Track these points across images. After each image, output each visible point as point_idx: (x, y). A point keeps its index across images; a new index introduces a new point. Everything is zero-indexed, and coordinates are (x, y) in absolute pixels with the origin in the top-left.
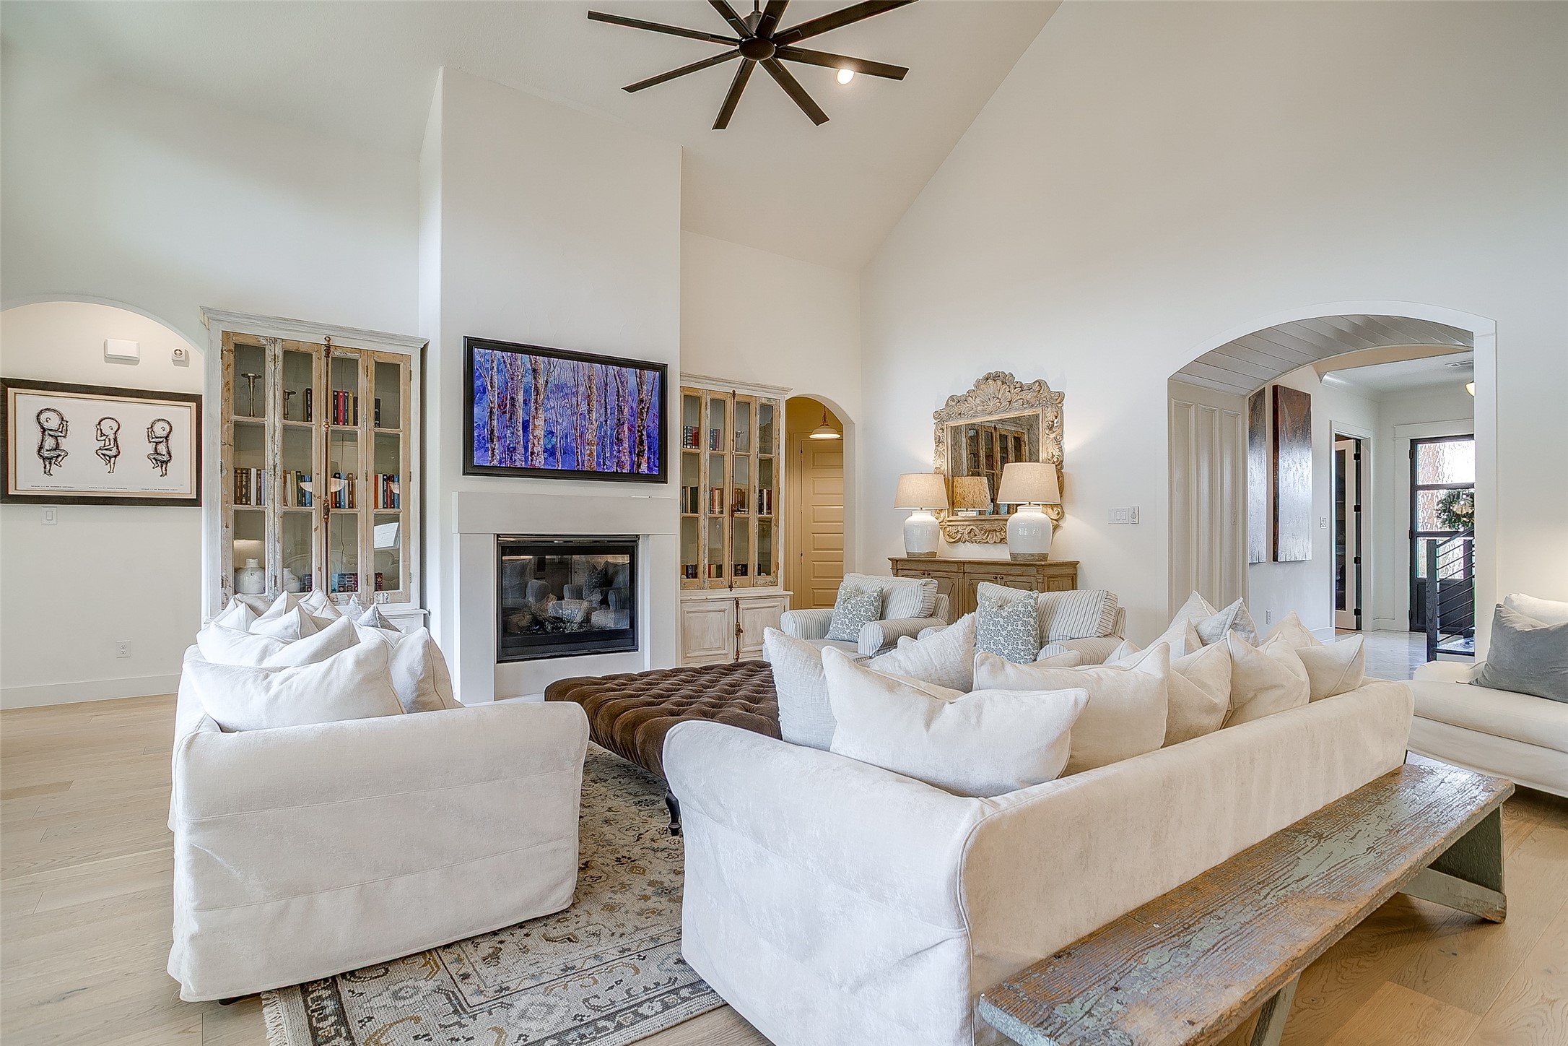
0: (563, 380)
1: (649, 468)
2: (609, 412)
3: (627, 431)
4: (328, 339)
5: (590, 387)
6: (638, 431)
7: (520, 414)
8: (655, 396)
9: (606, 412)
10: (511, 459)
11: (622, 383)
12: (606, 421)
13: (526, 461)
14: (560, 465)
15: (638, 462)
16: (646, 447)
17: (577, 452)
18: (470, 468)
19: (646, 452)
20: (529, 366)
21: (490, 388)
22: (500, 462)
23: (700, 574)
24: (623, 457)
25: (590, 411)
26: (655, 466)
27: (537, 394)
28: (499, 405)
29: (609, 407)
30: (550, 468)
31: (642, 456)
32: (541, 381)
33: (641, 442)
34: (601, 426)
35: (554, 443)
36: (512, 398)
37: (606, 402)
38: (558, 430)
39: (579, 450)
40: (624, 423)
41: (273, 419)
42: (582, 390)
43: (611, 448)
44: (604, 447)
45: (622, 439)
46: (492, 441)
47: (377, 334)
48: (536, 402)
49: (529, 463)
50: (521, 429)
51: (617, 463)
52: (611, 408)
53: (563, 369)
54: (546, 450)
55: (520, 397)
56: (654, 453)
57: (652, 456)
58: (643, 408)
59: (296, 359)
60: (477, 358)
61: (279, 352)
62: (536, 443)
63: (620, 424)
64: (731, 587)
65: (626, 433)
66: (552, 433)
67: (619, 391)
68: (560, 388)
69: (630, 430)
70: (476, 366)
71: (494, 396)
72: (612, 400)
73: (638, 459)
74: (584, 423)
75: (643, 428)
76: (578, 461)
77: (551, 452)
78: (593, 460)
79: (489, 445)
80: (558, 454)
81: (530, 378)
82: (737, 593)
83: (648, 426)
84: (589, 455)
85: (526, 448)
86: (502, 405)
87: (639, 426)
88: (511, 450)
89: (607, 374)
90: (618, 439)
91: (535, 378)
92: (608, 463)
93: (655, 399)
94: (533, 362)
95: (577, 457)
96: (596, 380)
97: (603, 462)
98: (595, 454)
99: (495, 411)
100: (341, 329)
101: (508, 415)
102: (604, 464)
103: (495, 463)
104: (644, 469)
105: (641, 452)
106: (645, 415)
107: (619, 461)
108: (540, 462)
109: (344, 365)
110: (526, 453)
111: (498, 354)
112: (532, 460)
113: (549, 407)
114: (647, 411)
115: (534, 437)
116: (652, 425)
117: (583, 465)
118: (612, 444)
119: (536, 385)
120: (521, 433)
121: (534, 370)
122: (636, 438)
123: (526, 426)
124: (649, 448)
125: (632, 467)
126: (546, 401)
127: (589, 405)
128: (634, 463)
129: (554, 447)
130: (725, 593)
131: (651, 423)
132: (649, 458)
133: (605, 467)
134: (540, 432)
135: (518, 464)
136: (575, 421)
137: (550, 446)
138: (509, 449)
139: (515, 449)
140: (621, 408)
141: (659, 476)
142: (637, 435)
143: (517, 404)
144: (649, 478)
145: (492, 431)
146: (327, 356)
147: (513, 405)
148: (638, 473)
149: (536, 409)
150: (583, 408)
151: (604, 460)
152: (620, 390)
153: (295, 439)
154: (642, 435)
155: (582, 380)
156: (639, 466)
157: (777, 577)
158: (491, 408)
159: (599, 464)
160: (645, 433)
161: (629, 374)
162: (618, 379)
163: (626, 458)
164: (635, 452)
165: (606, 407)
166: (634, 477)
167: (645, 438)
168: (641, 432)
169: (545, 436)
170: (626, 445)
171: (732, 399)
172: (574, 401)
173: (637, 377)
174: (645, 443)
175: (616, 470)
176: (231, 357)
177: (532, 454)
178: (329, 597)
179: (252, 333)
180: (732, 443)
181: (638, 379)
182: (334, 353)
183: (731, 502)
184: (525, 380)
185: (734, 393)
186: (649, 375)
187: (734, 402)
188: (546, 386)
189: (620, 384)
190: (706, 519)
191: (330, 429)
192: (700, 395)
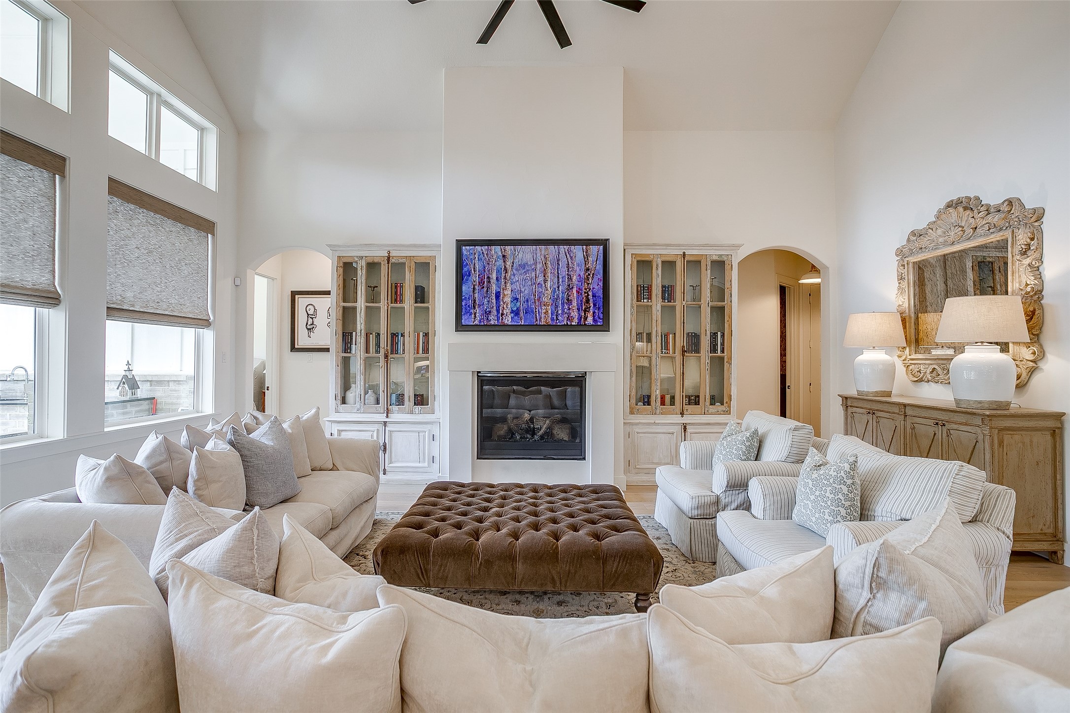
0: (525, 261)
1: (594, 320)
2: (561, 280)
3: (575, 293)
4: (389, 252)
5: (545, 263)
6: (585, 293)
7: (494, 288)
8: (599, 264)
9: (558, 280)
10: (488, 319)
11: (571, 258)
12: (558, 287)
13: (498, 320)
14: (523, 322)
15: (585, 316)
16: (592, 305)
17: (536, 311)
18: (460, 327)
19: (591, 308)
20: (500, 253)
21: (473, 272)
22: (480, 321)
23: (653, 403)
24: (572, 313)
25: (545, 281)
26: (599, 318)
27: (506, 273)
28: (479, 283)
29: (560, 276)
30: (515, 324)
31: (588, 311)
32: (509, 263)
33: (588, 301)
34: (554, 291)
35: (518, 306)
36: (488, 278)
37: (558, 273)
38: (521, 297)
39: (537, 310)
40: (573, 287)
41: (361, 304)
42: (539, 266)
43: (563, 306)
44: (557, 307)
45: (571, 300)
46: (475, 308)
47: (415, 246)
48: (505, 278)
49: (500, 321)
50: (494, 298)
51: (567, 318)
52: (562, 277)
53: (525, 254)
54: (512, 312)
55: (494, 276)
56: (599, 309)
57: (597, 311)
58: (589, 275)
59: (373, 267)
60: (465, 252)
61: (364, 264)
62: (505, 306)
63: (570, 288)
64: (682, 414)
65: (575, 295)
66: (517, 299)
67: (568, 264)
68: (523, 266)
69: (578, 292)
70: (464, 258)
71: (476, 277)
72: (563, 271)
73: (585, 314)
74: (541, 290)
75: (589, 290)
76: (536, 318)
77: (516, 313)
78: (548, 317)
79: (472, 311)
80: (521, 314)
81: (500, 262)
82: (687, 419)
83: (593, 288)
84: (545, 313)
85: (498, 311)
86: (481, 282)
87: (586, 289)
88: (488, 313)
89: (559, 252)
90: (568, 300)
91: (504, 262)
92: (560, 318)
93: (600, 267)
94: (503, 250)
95: (536, 315)
96: (550, 257)
97: (556, 317)
98: (550, 312)
99: (476, 287)
100: (395, 245)
101: (485, 289)
102: (557, 319)
103: (477, 322)
104: (590, 320)
105: (587, 308)
106: (590, 280)
107: (569, 316)
108: (508, 320)
109: (397, 267)
110: (498, 314)
111: (479, 248)
112: (502, 319)
113: (514, 280)
114: (593, 277)
115: (504, 303)
116: (597, 287)
117: (540, 320)
118: (563, 304)
119: (505, 267)
120: (494, 301)
121: (504, 256)
122: (583, 298)
123: (498, 296)
124: (595, 305)
125: (580, 319)
126: (512, 277)
127: (544, 276)
128: (581, 318)
129: (518, 309)
130: (678, 419)
131: (596, 285)
132: (594, 313)
133: (558, 321)
134: (508, 299)
135: (492, 322)
136: (534, 290)
137: (515, 309)
138: (486, 312)
139: (490, 312)
140: (571, 277)
141: (603, 324)
142: (584, 295)
143: (492, 281)
144: (594, 328)
145: (475, 301)
146: (388, 263)
147: (489, 282)
148: (585, 325)
149: (505, 283)
150: (540, 279)
151: (557, 316)
152: (570, 263)
153: (372, 313)
154: (588, 295)
155: (540, 258)
156: (586, 319)
157: (729, 407)
158: (474, 286)
159: (552, 319)
160: (590, 293)
161: (579, 252)
162: (568, 255)
163: (575, 314)
164: (582, 309)
165: (558, 277)
166: (581, 327)
167: (590, 297)
168: (588, 293)
169: (512, 302)
170: (575, 303)
171: (682, 259)
172: (533, 274)
173: (583, 252)
174: (591, 301)
175: (567, 323)
176: (341, 270)
177: (502, 314)
178: (387, 409)
179: (352, 254)
180: (682, 295)
181: (584, 253)
182: (392, 260)
183: (682, 345)
184: (497, 263)
185: (684, 254)
186: (594, 250)
187: (684, 261)
188: (512, 266)
189: (569, 259)
190: (657, 358)
191: (389, 307)
192: (650, 259)
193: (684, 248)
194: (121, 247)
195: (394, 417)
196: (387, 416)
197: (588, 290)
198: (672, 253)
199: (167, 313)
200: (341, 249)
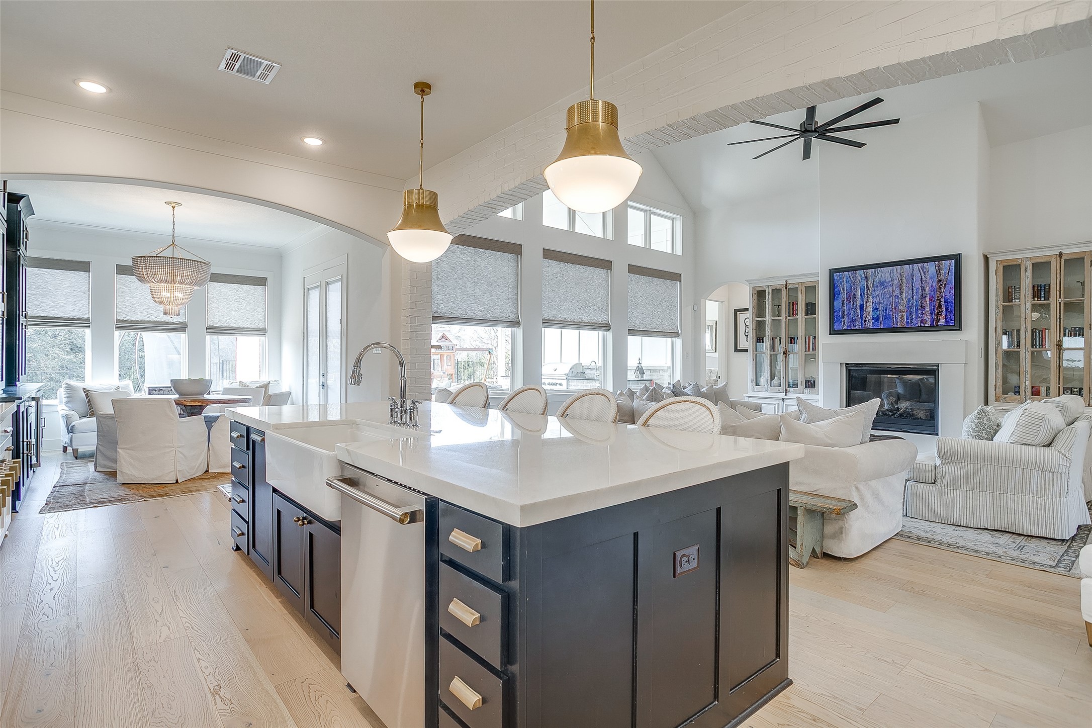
0: (883, 279)
1: (946, 321)
2: (915, 292)
3: (928, 301)
4: (787, 281)
5: (901, 279)
6: (938, 300)
7: (859, 302)
8: (951, 275)
9: (913, 292)
10: (854, 325)
11: (924, 272)
12: (913, 297)
13: (862, 325)
14: (882, 326)
15: (937, 319)
16: (944, 309)
18: (833, 331)
19: (944, 312)
20: (863, 276)
21: (842, 291)
22: (848, 327)
24: (926, 317)
25: (901, 293)
26: (951, 320)
27: (868, 290)
28: (847, 299)
29: (914, 289)
30: (876, 327)
31: (940, 315)
32: (870, 282)
33: (940, 306)
34: (909, 301)
35: (878, 314)
36: (854, 294)
37: (912, 286)
38: (880, 307)
39: (894, 316)
40: (926, 296)
41: (768, 318)
42: (896, 282)
43: (917, 312)
44: (911, 313)
45: (924, 306)
46: (844, 317)
47: (804, 275)
48: (867, 294)
49: (864, 326)
50: (859, 309)
51: (921, 321)
52: (916, 289)
53: (884, 274)
54: (873, 318)
55: (859, 293)
56: (951, 312)
57: (949, 314)
58: (942, 285)
59: (776, 292)
60: (836, 278)
61: (770, 291)
62: (867, 315)
63: (923, 297)
65: (928, 302)
66: (877, 309)
67: (922, 278)
68: (882, 283)
69: (930, 300)
70: (836, 282)
71: (844, 295)
72: (917, 284)
73: (937, 317)
74: (897, 300)
75: (942, 297)
76: (893, 322)
77: (876, 319)
78: (904, 321)
79: (842, 320)
80: (881, 319)
81: (864, 282)
83: (946, 296)
84: (901, 318)
85: (862, 319)
86: (849, 299)
87: (938, 297)
88: (853, 321)
89: (913, 270)
90: (921, 306)
91: (867, 281)
92: (914, 321)
93: (951, 277)
94: (866, 273)
95: (893, 320)
96: (905, 274)
97: (911, 321)
98: (905, 317)
99: (845, 302)
100: (790, 276)
101: (852, 303)
102: (911, 322)
103: (845, 328)
104: (942, 322)
105: (940, 312)
106: (943, 289)
108: (870, 325)
109: (792, 291)
110: (861, 321)
111: (846, 273)
112: (865, 325)
113: (875, 295)
114: (945, 286)
115: (866, 313)
116: (948, 295)
117: (897, 324)
118: (917, 310)
119: (867, 285)
120: (859, 311)
121: (866, 277)
122: (936, 304)
123: (861, 307)
124: (947, 309)
125: (932, 321)
126: (873, 293)
127: (900, 290)
128: (934, 320)
129: (878, 317)
131: (949, 293)
132: (946, 316)
133: (912, 324)
134: (870, 310)
135: (857, 327)
136: (891, 301)
137: (876, 316)
138: (852, 320)
139: (856, 320)
140: (924, 287)
141: (955, 326)
142: (937, 302)
143: (857, 297)
144: (946, 328)
145: (844, 312)
146: (786, 289)
147: (855, 298)
148: (937, 326)
149: (867, 297)
150: (897, 292)
151: (911, 320)
153: (776, 323)
154: (941, 301)
155: (896, 275)
156: (938, 321)
158: (843, 301)
159: (907, 323)
160: (943, 300)
161: (931, 267)
162: (921, 271)
163: (928, 318)
164: (935, 313)
165: (913, 289)
166: (934, 327)
167: (943, 303)
168: (940, 300)
169: (873, 311)
170: (928, 309)
171: (1058, 258)
172: (891, 289)
173: (936, 267)
174: (943, 306)
175: (921, 325)
176: (755, 296)
177: (865, 321)
178: (786, 390)
179: (762, 285)
180: (1058, 293)
181: (937, 268)
182: (789, 287)
183: (1058, 339)
184: (861, 283)
185: (1061, 254)
186: (946, 264)
187: (1060, 260)
188: (873, 284)
189: (923, 274)
190: (1027, 353)
191: (787, 319)
192: (1018, 263)
193: (1060, 248)
194: (634, 298)
195: (790, 395)
196: (786, 395)
197: (940, 297)
198: (1040, 255)
200: (755, 282)
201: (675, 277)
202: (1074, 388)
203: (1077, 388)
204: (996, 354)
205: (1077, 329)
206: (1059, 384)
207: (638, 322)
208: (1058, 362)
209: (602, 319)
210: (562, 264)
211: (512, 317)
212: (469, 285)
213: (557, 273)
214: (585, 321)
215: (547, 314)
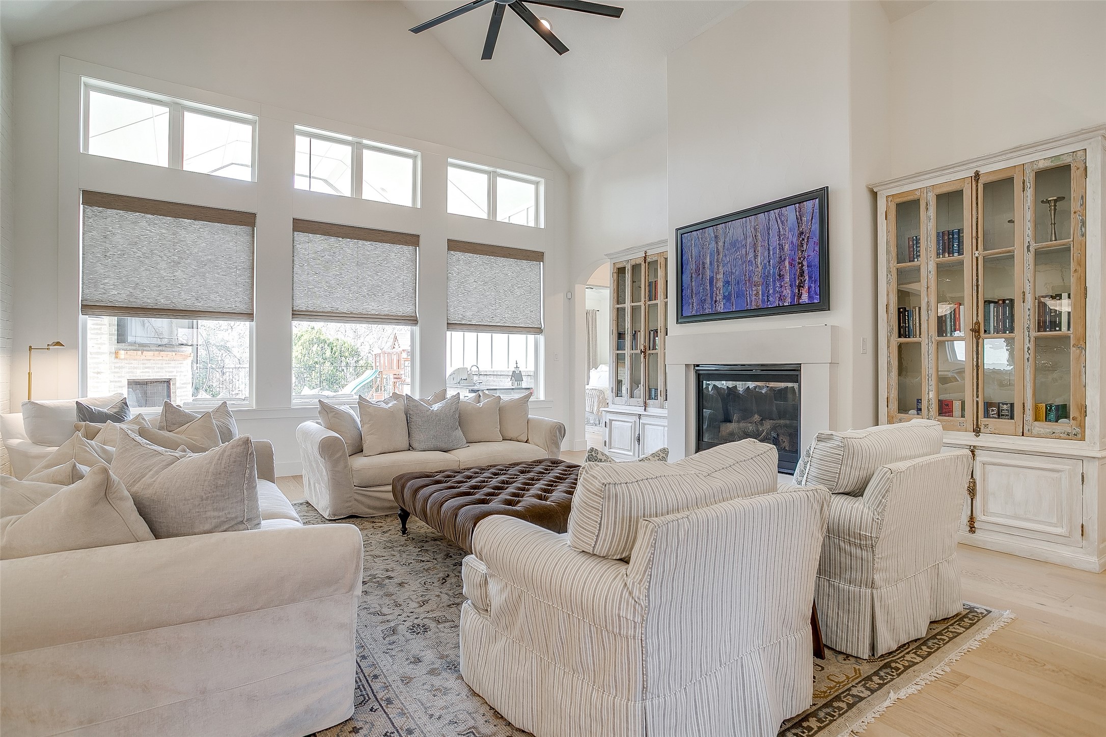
0: (735, 237)
1: (810, 297)
2: (771, 253)
3: (788, 266)
4: (646, 252)
5: (755, 236)
6: (799, 263)
7: (708, 273)
8: (816, 222)
9: (769, 253)
10: (703, 308)
11: (782, 222)
12: (769, 262)
13: (712, 308)
14: (734, 308)
15: (798, 294)
16: (807, 278)
17: (746, 294)
18: (682, 317)
19: (806, 282)
20: (713, 234)
21: (690, 259)
22: (697, 311)
23: (924, 411)
24: (785, 292)
25: (756, 257)
26: (816, 294)
27: (718, 255)
28: (696, 270)
29: (771, 248)
30: (728, 311)
31: (803, 287)
32: (721, 244)
33: (802, 274)
34: (765, 267)
35: (730, 290)
36: (703, 263)
37: (769, 245)
38: (732, 279)
39: (748, 292)
40: (785, 259)
41: (628, 304)
42: (749, 240)
43: (774, 285)
44: (768, 285)
45: (783, 275)
46: (692, 297)
48: (718, 261)
49: (714, 309)
50: (708, 284)
51: (779, 298)
52: (773, 249)
53: (736, 229)
54: (724, 297)
55: (708, 261)
56: (815, 281)
57: (813, 285)
58: (803, 239)
59: (636, 268)
60: (684, 241)
61: (630, 267)
62: (718, 293)
63: (781, 260)
64: (977, 431)
65: (787, 268)
66: (728, 283)
67: (779, 231)
68: (734, 244)
69: (791, 264)
70: (683, 247)
71: (693, 264)
72: (774, 241)
73: (799, 291)
74: (751, 268)
75: (804, 259)
76: (747, 301)
77: (727, 298)
78: (759, 299)
79: (690, 301)
80: (733, 299)
81: (713, 244)
82: (984, 440)
83: (808, 256)
84: (756, 295)
85: (712, 298)
86: (698, 270)
87: (800, 259)
88: (703, 302)
89: (769, 219)
90: (780, 275)
91: (717, 243)
92: (771, 299)
93: (816, 227)
94: (715, 230)
95: (747, 298)
96: (760, 228)
98: (761, 293)
99: (693, 275)
100: (648, 245)
101: (701, 276)
102: (768, 300)
103: (695, 313)
104: (805, 298)
105: (802, 283)
106: (805, 246)
107: (781, 296)
108: (720, 308)
109: (651, 265)
110: (712, 302)
111: (695, 233)
112: (715, 307)
113: (726, 262)
114: (808, 241)
115: (717, 288)
116: (812, 254)
117: (751, 304)
118: (774, 281)
119: (717, 248)
120: (708, 288)
121: (716, 237)
122: (797, 270)
123: (711, 281)
124: (810, 277)
125: (793, 298)
126: (724, 259)
127: (755, 252)
128: (794, 296)
129: (730, 294)
130: (969, 438)
131: (812, 252)
132: (809, 288)
133: (769, 303)
134: (720, 284)
135: (707, 311)
136: (744, 269)
137: (727, 294)
138: (701, 301)
139: (705, 300)
140: (782, 245)
141: (819, 302)
142: (798, 267)
143: (706, 266)
144: (810, 308)
145: (692, 289)
146: (645, 263)
147: (704, 268)
148: (799, 304)
149: (718, 266)
150: (751, 256)
151: (767, 296)
152: (781, 230)
153: (635, 312)
154: (803, 266)
155: (750, 231)
156: (800, 296)
157: (1082, 426)
158: (691, 274)
159: (763, 301)
160: (805, 263)
161: (790, 213)
162: (779, 221)
163: (787, 292)
164: (795, 285)
165: (769, 249)
166: (797, 308)
167: (805, 268)
168: (802, 262)
169: (724, 286)
170: (787, 279)
171: (974, 183)
172: (744, 252)
173: (796, 211)
174: (806, 272)
175: (779, 304)
176: (615, 275)
177: (716, 301)
178: (645, 402)
179: (622, 260)
180: (974, 241)
181: (798, 213)
182: (648, 260)
183: (975, 320)
184: (711, 246)
185: (977, 175)
186: (808, 205)
187: (977, 186)
188: (724, 246)
189: (780, 225)
190: (930, 344)
191: (647, 304)
192: (916, 197)
193: (974, 165)
194: (462, 283)
195: (652, 410)
196: (645, 409)
197: (802, 259)
198: (946, 181)
199: (499, 324)
200: (615, 256)
201: (537, 256)
202: (1003, 404)
203: (1007, 404)
204: (888, 347)
205: (1007, 302)
206: (977, 397)
207: (469, 314)
208: (975, 360)
209: (406, 309)
210: (333, 239)
211: (242, 308)
212: (163, 265)
213: (323, 251)
214: (373, 312)
215: (302, 304)
